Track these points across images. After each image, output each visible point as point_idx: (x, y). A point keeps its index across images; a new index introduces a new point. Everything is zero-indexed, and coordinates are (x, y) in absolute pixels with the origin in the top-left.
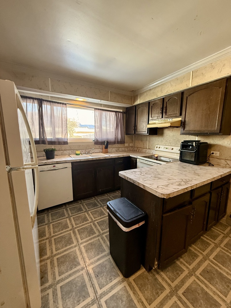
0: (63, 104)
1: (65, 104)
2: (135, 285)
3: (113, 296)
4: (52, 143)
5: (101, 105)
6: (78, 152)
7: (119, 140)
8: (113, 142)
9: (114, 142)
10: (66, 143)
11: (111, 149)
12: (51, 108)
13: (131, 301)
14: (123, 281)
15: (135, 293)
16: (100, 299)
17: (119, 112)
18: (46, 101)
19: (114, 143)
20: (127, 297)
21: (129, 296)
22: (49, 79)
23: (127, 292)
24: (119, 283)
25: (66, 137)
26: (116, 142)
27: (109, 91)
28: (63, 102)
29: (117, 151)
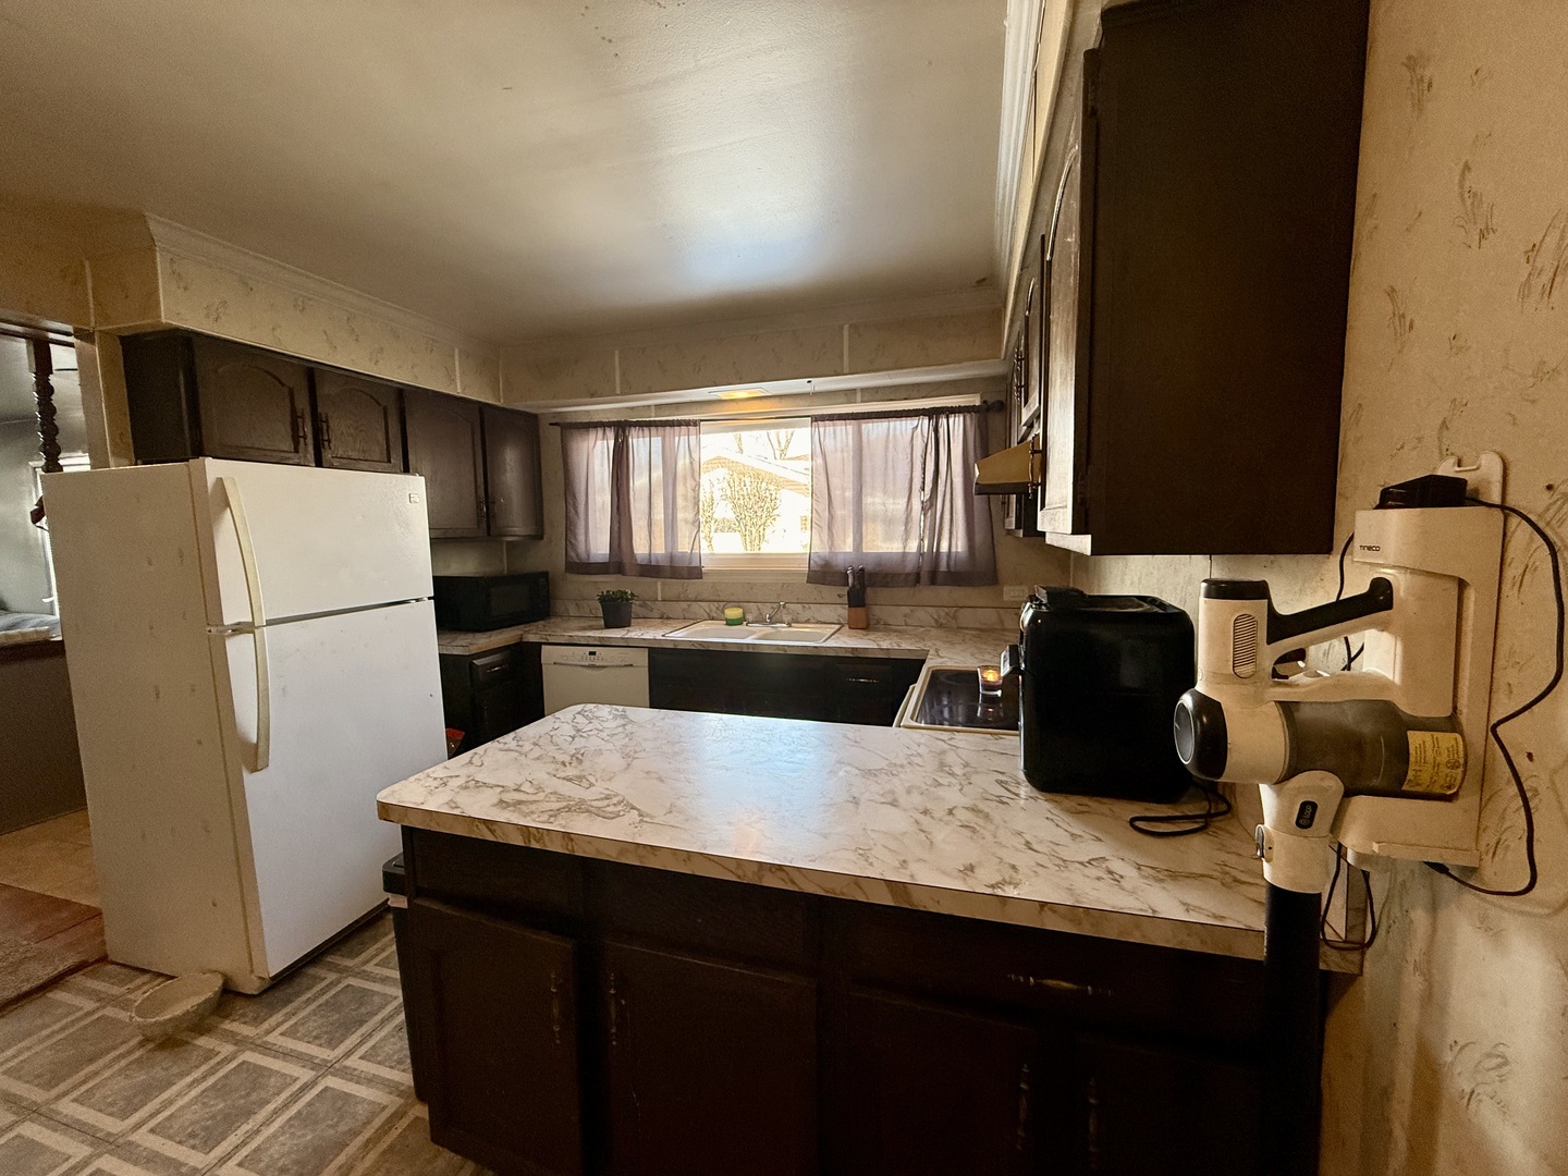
0: (687, 423)
1: (695, 423)
2: (400, 1131)
3: (347, 1096)
4: (651, 570)
5: (849, 395)
6: (733, 613)
7: (943, 567)
8: (908, 574)
9: (912, 578)
10: (695, 573)
11: (906, 610)
12: (663, 447)
13: (343, 1146)
14: (401, 1094)
15: (369, 1144)
16: (331, 1074)
17: (950, 411)
18: (641, 425)
19: (914, 579)
20: (350, 1130)
21: (355, 1133)
22: (617, 352)
23: (368, 1123)
24: (392, 1087)
25: (696, 551)
26: (924, 577)
27: (846, 326)
28: (686, 417)
29: (940, 626)
